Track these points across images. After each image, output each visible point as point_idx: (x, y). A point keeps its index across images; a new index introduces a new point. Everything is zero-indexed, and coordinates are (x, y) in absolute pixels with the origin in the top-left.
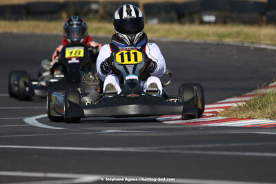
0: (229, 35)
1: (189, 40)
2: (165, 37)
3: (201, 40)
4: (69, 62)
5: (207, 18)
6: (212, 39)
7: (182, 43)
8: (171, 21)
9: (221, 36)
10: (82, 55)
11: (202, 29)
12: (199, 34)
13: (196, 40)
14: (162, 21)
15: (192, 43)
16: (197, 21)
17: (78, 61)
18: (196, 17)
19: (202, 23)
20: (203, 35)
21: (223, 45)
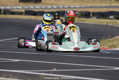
0: (110, 23)
1: (98, 24)
3: (102, 24)
5: (111, 17)
6: (105, 24)
9: (108, 23)
12: (102, 22)
13: (100, 24)
14: (97, 18)
18: (108, 17)
20: (103, 22)
21: (108, 25)
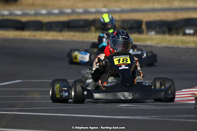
1: (176, 46)
2: (159, 44)
3: (184, 46)
4: (120, 68)
6: (192, 45)
7: (172, 48)
8: (164, 33)
10: (129, 62)
11: (185, 38)
12: (182, 42)
13: (181, 46)
14: (158, 33)
15: (178, 48)
16: (181, 33)
17: (128, 68)
19: (185, 34)
20: (185, 42)
